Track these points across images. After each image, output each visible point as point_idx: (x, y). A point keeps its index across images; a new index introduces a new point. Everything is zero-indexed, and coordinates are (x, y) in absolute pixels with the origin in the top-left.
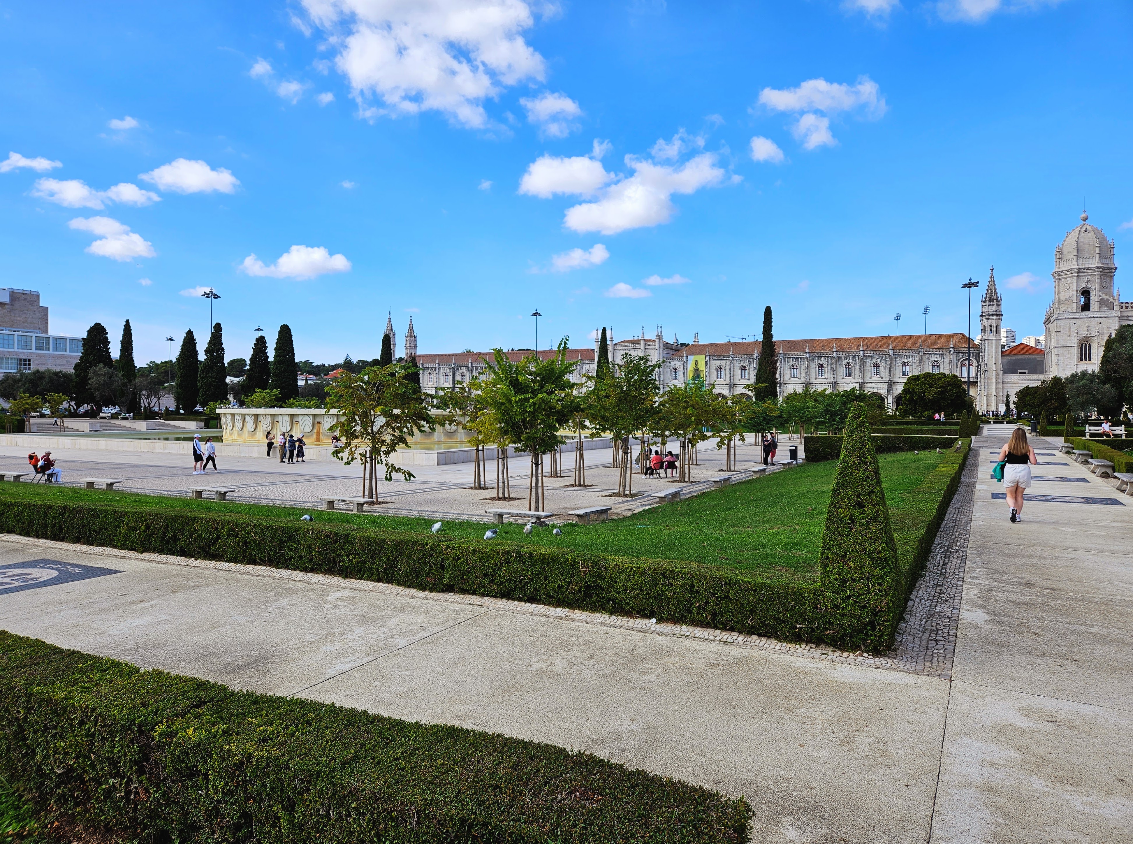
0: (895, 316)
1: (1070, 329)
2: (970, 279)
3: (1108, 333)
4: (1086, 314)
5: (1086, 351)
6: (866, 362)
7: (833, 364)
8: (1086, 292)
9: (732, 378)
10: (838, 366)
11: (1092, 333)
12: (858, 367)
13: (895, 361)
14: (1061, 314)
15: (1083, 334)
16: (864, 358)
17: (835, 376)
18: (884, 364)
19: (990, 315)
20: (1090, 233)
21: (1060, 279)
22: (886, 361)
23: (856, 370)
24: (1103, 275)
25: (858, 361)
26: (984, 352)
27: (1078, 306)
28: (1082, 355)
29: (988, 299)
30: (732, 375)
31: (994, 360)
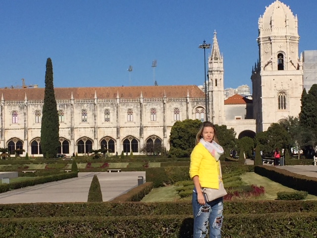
1: (271, 84)
3: (296, 88)
4: (281, 72)
5: (282, 101)
6: (122, 108)
7: (95, 110)
8: (280, 56)
9: (3, 123)
10: (98, 112)
11: (285, 87)
12: (116, 113)
13: (145, 108)
14: (264, 72)
15: (279, 88)
16: (120, 105)
17: (96, 121)
18: (136, 111)
19: (215, 71)
20: (281, 9)
21: (263, 44)
22: (137, 108)
23: (113, 115)
24: (291, 42)
25: (116, 108)
26: (212, 101)
27: (276, 65)
28: (279, 104)
29: (213, 57)
30: (3, 120)
31: (220, 108)
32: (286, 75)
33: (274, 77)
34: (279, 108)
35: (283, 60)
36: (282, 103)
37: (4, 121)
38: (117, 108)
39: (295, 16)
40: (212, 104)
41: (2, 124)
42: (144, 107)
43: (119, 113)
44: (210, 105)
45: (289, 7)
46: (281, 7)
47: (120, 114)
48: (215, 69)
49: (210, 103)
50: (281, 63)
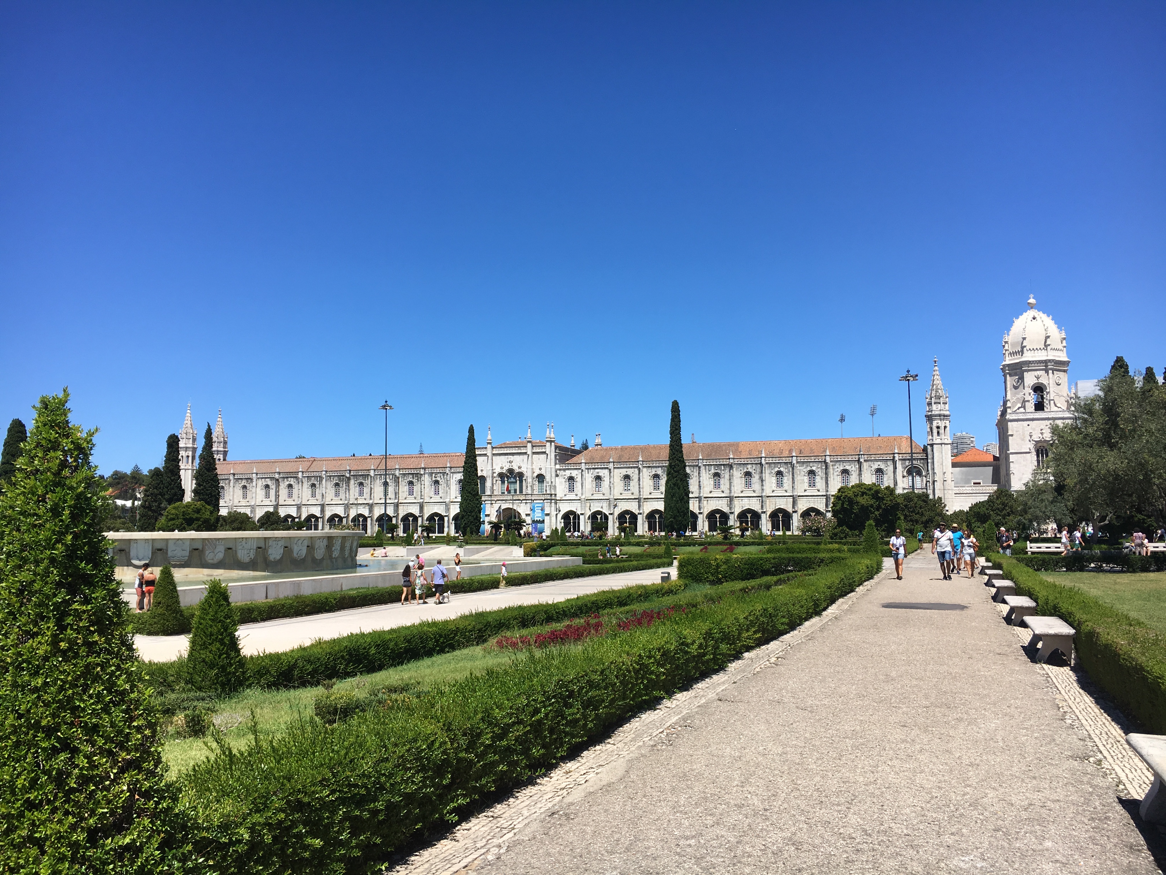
0: (839, 418)
1: (1024, 432)
2: (908, 371)
4: (1040, 415)
5: (1042, 457)
6: (800, 470)
7: (762, 472)
8: (1039, 389)
9: (641, 490)
10: (767, 475)
11: (1047, 435)
12: (791, 476)
13: (833, 469)
14: (1013, 415)
15: (1038, 437)
16: (798, 465)
17: (764, 488)
18: (820, 473)
19: (936, 415)
20: (1039, 321)
21: (1010, 374)
22: (822, 469)
23: (788, 480)
24: (1056, 369)
25: (791, 469)
26: (933, 458)
27: (1030, 406)
29: (933, 395)
30: (641, 486)
31: (944, 468)
32: (1048, 419)
33: (1028, 423)
35: (1042, 397)
37: (643, 488)
38: (793, 469)
39: (1061, 330)
40: (933, 463)
41: (640, 492)
42: (831, 467)
43: (795, 476)
44: (929, 465)
45: (1051, 317)
46: (1038, 318)
47: (798, 478)
49: (929, 461)
50: (1040, 400)
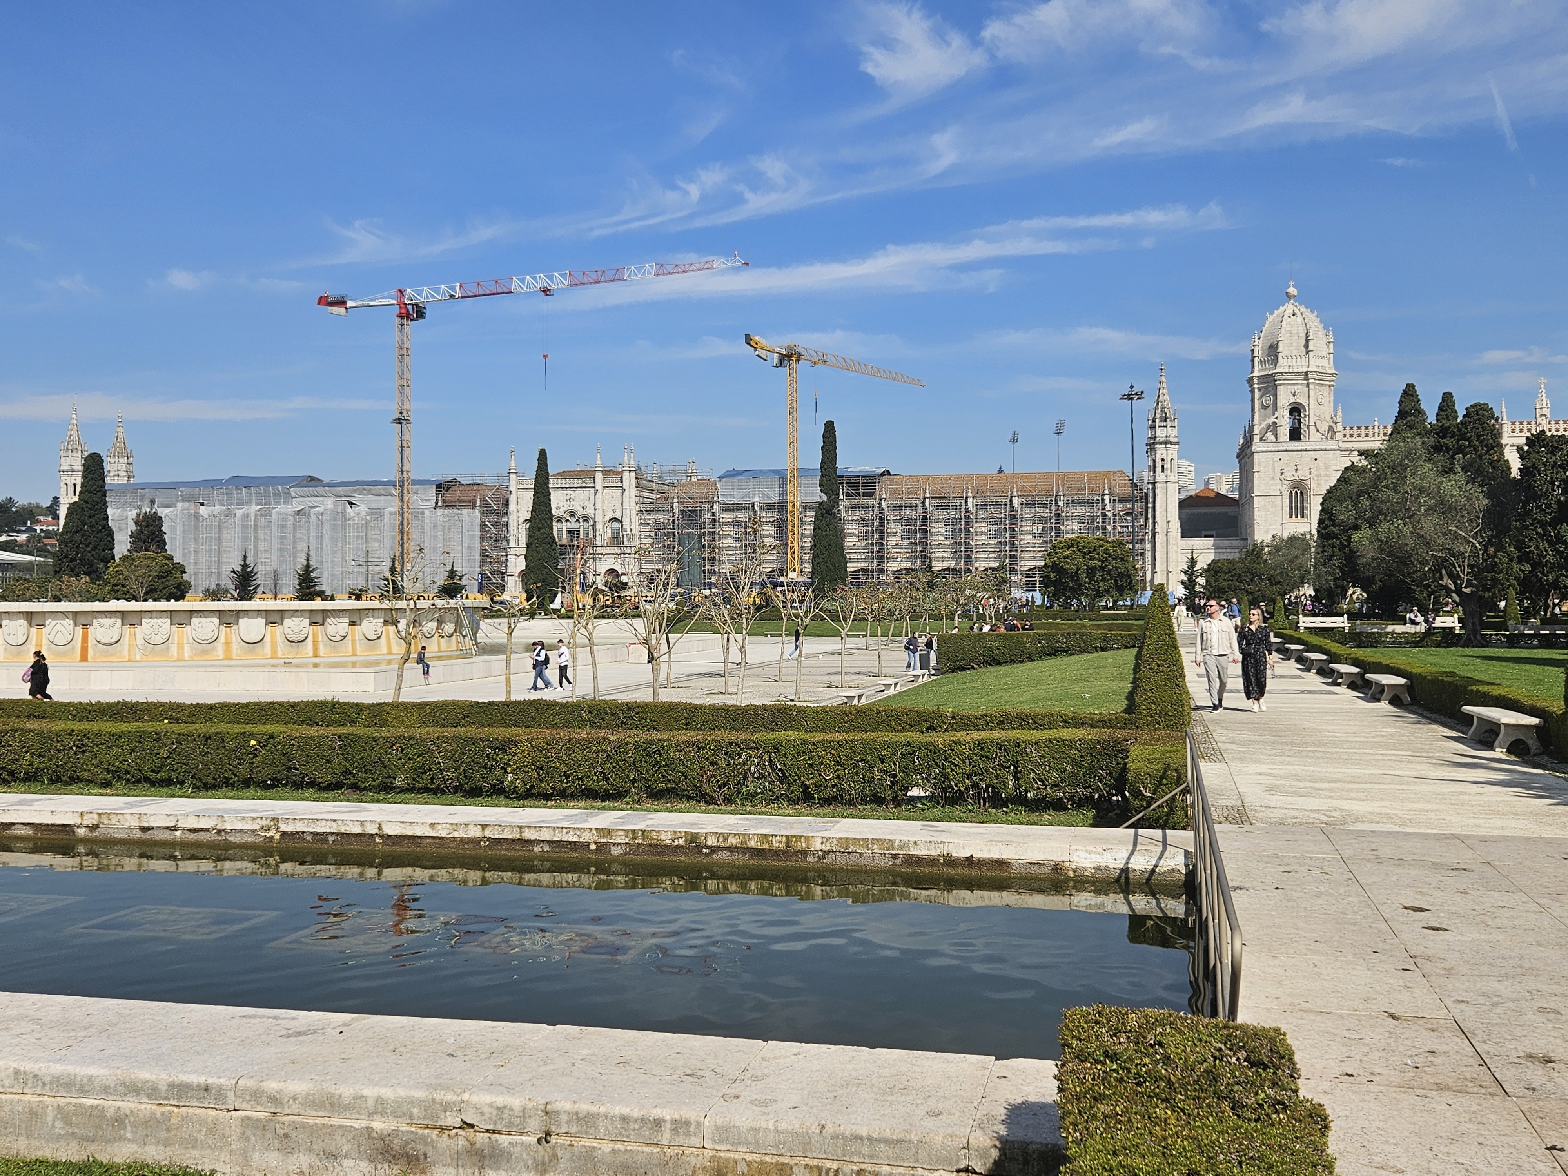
1: (1274, 468)
2: (1132, 387)
3: (1326, 475)
4: (1296, 445)
5: (1297, 502)
7: (925, 518)
8: (1296, 410)
10: (933, 522)
11: (1303, 474)
12: (964, 524)
13: (1021, 515)
14: (1261, 444)
15: (1289, 475)
16: (974, 510)
17: (928, 540)
19: (1160, 443)
20: (1299, 318)
21: (1259, 389)
22: (1006, 514)
23: (960, 529)
24: (1318, 384)
25: (964, 515)
26: (1154, 502)
27: (1284, 432)
28: (1291, 508)
29: (1158, 416)
31: (1169, 515)
32: (1306, 450)
33: (1280, 455)
34: (1291, 517)
35: (1300, 422)
36: (1297, 508)
38: (967, 514)
39: (1328, 331)
40: (1155, 508)
42: (1019, 513)
43: (971, 524)
44: (1149, 510)
45: (1315, 312)
46: (1299, 314)
47: (974, 527)
48: (1162, 440)
49: (1150, 505)
50: (1297, 425)
